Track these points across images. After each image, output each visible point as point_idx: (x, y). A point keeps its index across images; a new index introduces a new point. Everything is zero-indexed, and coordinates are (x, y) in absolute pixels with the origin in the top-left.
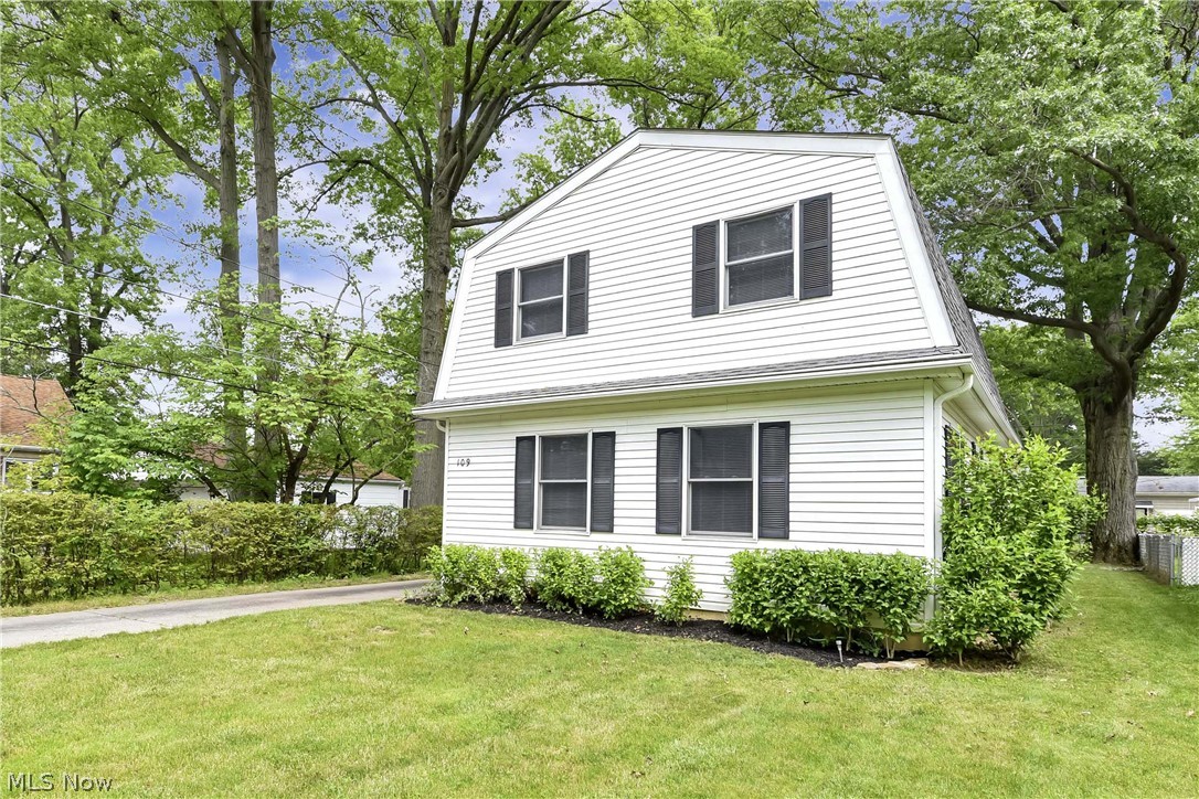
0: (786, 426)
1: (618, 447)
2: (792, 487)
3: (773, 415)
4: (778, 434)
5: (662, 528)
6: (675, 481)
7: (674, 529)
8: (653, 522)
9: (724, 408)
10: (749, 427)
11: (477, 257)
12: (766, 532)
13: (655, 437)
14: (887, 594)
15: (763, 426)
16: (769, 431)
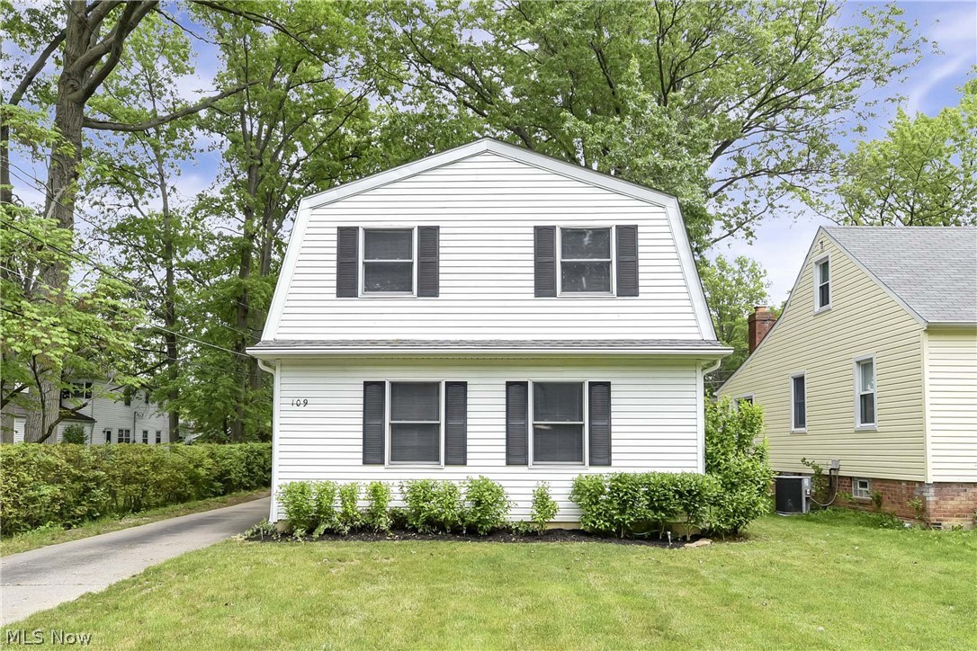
0: (608, 385)
1: (469, 395)
2: (613, 429)
3: (599, 376)
4: (602, 391)
5: (511, 460)
6: (522, 423)
7: (522, 460)
8: (504, 456)
9: (561, 369)
10: (581, 385)
11: (314, 208)
12: (595, 460)
13: (504, 388)
14: (697, 498)
15: (592, 384)
16: (596, 389)
